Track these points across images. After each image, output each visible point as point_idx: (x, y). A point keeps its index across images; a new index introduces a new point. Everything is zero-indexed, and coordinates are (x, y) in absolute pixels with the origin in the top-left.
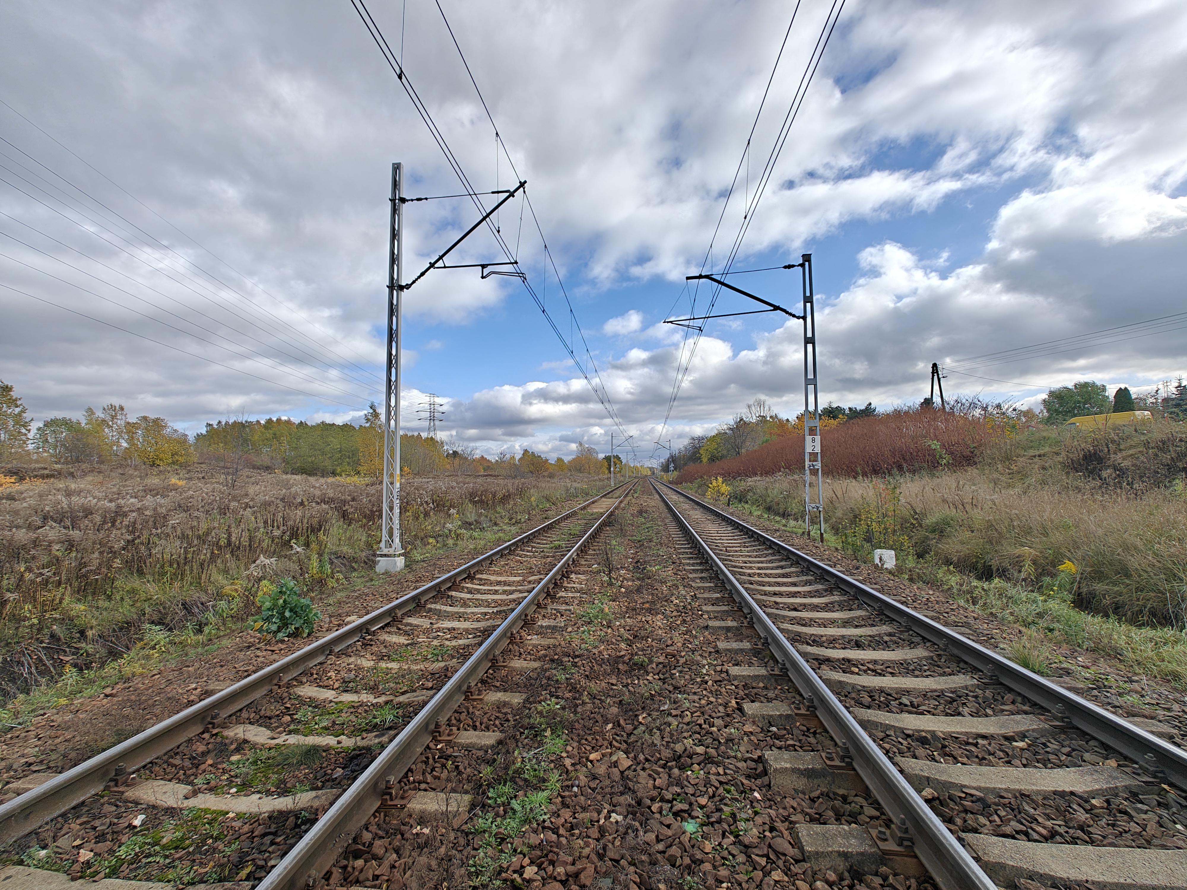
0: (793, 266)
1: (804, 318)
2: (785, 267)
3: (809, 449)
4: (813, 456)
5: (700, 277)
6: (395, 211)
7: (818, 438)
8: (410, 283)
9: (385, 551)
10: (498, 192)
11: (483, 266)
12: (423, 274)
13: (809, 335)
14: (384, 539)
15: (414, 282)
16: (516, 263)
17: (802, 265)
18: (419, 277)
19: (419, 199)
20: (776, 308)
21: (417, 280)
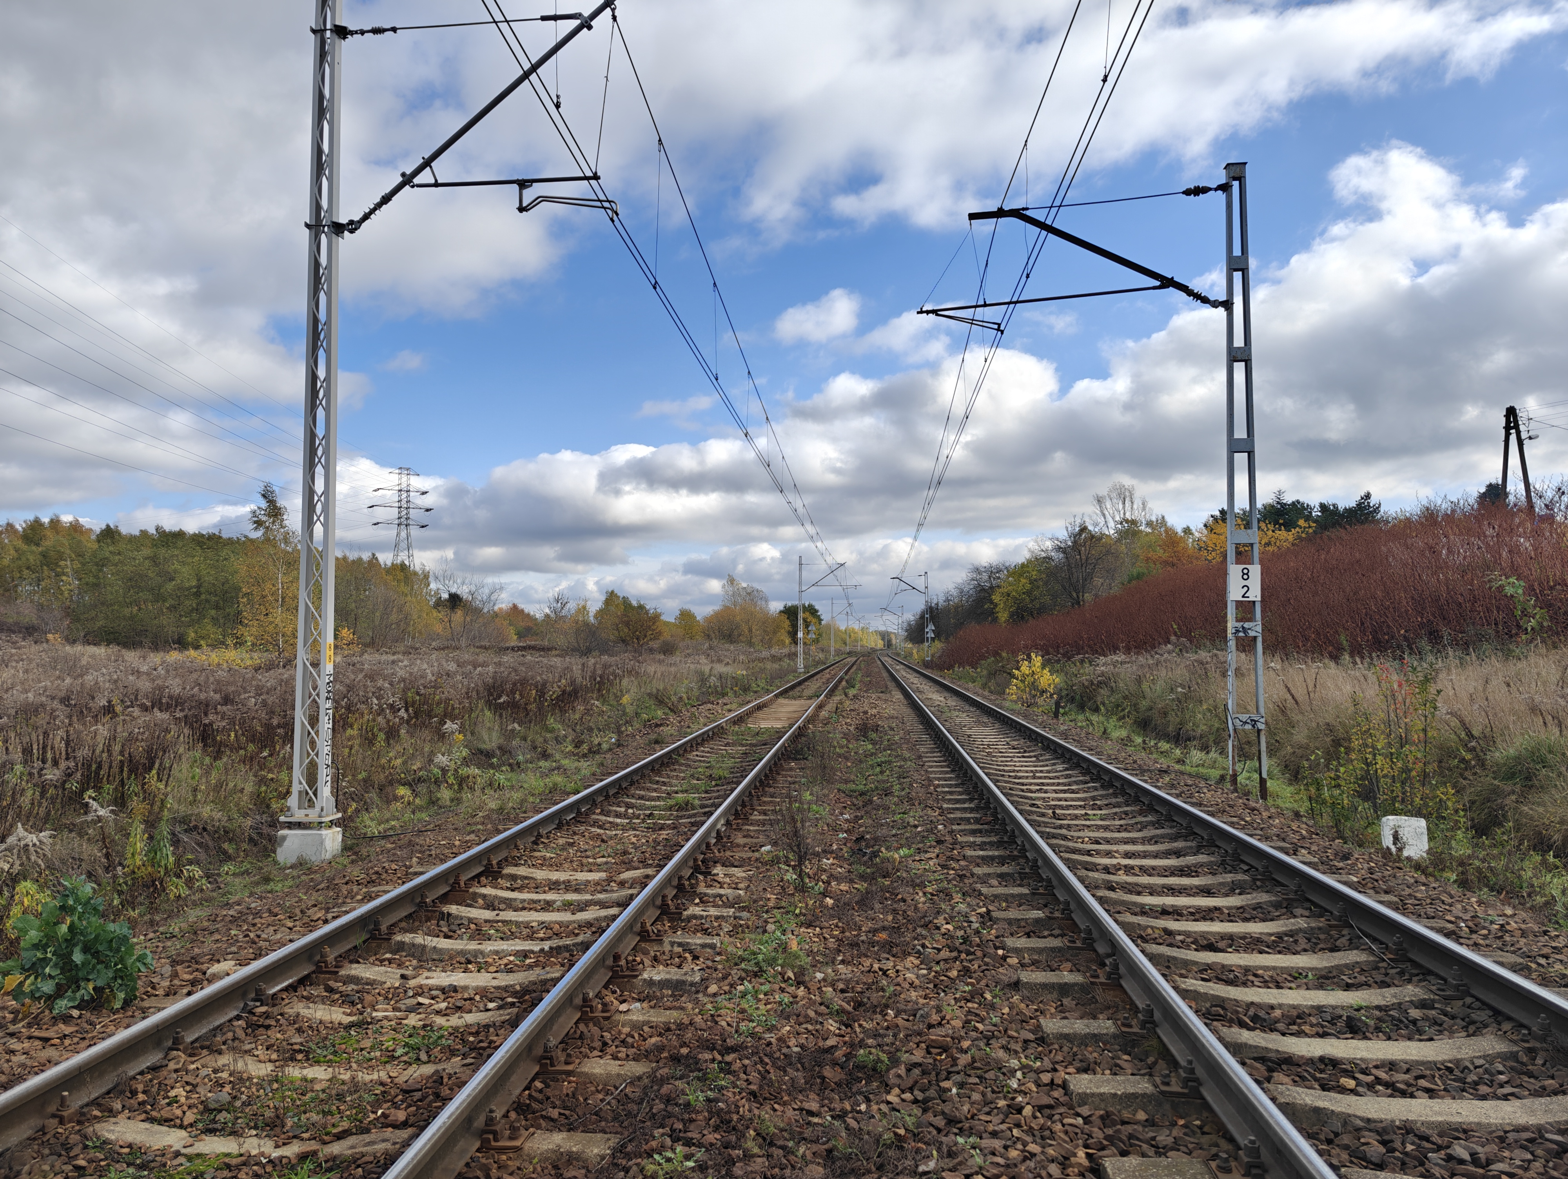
0: (1205, 190)
1: (1227, 305)
2: (1188, 192)
3: (1235, 593)
4: (1245, 608)
5: (1000, 213)
6: (322, 55)
7: (1255, 570)
8: (356, 218)
9: (299, 815)
10: (555, 18)
11: (523, 184)
12: (386, 199)
13: (1239, 342)
14: (295, 788)
15: (366, 217)
16: (596, 177)
17: (1225, 188)
18: (378, 206)
19: (377, 31)
20: (1167, 283)
21: (372, 211)
